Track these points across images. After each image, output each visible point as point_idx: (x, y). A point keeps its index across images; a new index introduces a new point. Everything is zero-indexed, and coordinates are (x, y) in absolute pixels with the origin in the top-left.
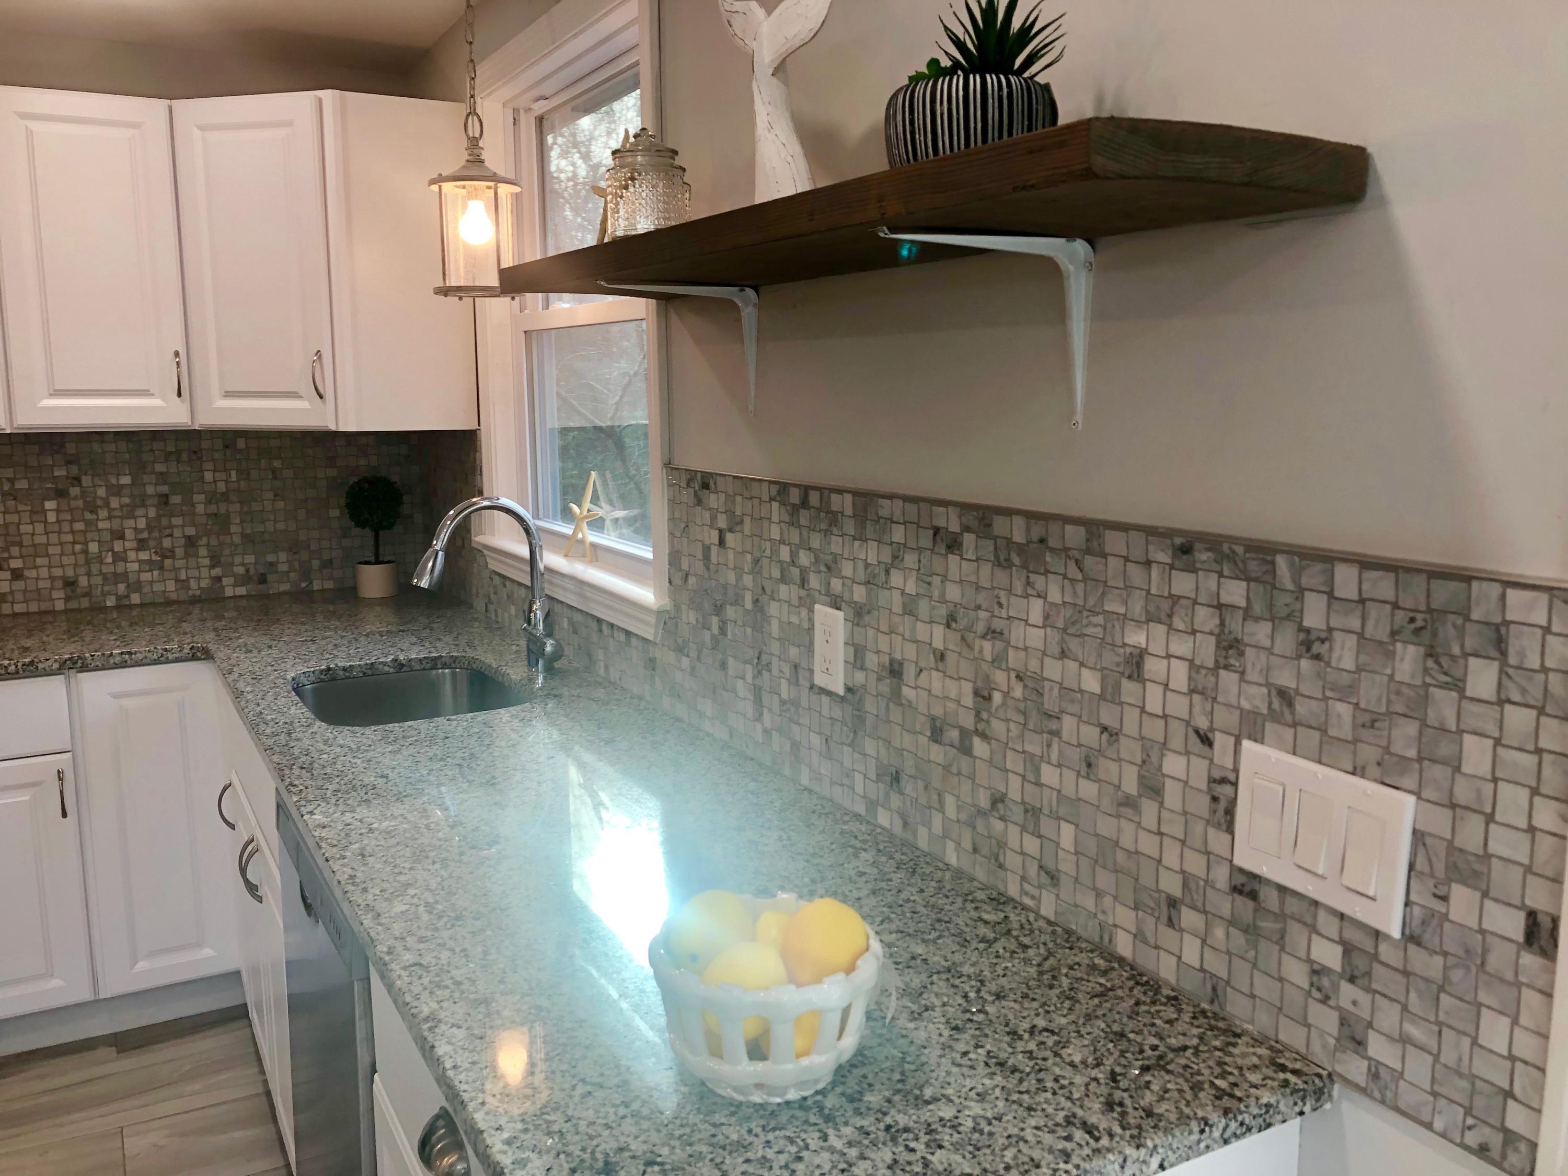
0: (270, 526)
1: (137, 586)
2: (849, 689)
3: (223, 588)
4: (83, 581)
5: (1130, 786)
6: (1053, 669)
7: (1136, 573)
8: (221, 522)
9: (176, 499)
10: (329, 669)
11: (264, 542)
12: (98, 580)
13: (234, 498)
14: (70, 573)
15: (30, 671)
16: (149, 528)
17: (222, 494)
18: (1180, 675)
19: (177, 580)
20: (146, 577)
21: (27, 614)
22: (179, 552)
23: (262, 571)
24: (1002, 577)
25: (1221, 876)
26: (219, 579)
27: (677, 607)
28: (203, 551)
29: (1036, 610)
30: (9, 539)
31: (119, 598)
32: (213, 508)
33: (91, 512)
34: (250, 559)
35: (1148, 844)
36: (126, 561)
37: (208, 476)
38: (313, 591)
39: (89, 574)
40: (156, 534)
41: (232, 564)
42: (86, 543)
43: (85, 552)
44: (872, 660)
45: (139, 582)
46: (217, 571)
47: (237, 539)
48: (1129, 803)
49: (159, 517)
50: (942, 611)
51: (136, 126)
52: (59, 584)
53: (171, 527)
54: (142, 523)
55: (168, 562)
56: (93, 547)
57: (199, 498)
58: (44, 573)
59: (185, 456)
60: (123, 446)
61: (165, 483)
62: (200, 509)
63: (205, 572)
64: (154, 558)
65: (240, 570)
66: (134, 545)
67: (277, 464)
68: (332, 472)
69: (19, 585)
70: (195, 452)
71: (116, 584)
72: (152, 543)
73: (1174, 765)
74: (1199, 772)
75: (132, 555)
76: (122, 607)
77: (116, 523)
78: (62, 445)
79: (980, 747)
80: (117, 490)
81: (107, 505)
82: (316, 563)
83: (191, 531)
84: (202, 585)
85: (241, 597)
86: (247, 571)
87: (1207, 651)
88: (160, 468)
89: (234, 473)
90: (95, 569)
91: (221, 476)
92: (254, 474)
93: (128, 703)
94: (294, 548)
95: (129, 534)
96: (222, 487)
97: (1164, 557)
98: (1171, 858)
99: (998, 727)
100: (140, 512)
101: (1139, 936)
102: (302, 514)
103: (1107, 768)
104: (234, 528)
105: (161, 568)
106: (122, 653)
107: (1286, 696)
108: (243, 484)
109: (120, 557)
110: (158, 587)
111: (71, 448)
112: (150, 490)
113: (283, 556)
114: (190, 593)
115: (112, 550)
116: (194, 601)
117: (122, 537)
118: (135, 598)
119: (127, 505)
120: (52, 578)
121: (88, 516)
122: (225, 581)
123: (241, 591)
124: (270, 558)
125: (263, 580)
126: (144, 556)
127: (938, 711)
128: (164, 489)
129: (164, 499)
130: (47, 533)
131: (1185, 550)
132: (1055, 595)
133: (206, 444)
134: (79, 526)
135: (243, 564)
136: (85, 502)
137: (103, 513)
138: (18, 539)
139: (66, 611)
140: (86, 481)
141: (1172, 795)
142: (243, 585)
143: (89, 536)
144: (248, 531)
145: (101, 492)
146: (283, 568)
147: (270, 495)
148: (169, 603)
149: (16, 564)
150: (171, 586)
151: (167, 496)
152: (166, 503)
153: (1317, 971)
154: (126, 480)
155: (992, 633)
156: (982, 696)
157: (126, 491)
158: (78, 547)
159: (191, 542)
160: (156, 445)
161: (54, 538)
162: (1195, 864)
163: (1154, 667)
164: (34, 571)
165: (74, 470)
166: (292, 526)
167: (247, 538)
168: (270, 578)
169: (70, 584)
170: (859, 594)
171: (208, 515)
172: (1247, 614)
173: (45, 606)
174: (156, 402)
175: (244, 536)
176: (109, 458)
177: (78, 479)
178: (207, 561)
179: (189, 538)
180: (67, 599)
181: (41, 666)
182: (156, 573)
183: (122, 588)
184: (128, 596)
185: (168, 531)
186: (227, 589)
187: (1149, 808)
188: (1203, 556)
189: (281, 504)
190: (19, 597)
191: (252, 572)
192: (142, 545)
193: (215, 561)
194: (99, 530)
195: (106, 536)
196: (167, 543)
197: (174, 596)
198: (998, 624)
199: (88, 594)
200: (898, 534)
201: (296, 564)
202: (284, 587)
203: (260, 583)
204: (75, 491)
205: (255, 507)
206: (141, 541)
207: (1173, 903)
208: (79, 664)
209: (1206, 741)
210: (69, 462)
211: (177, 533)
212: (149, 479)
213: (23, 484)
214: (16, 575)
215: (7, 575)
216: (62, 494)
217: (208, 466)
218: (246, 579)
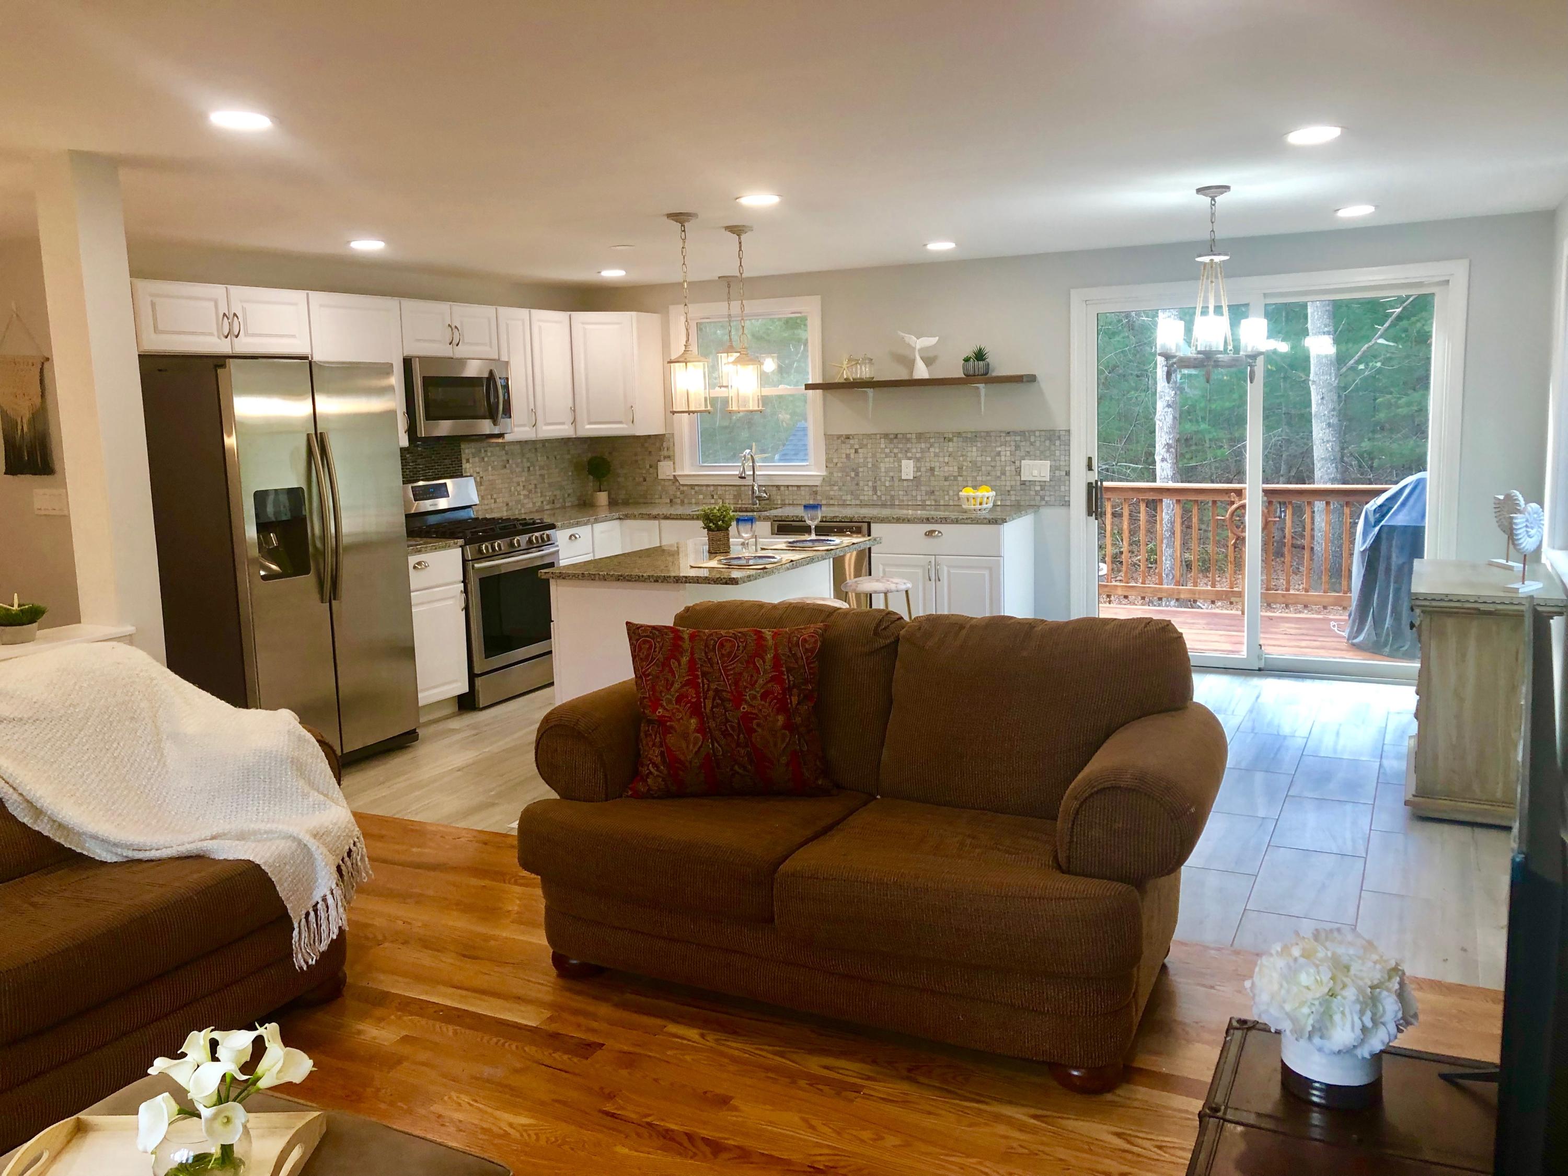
1: (523, 505)
2: (914, 477)
4: (510, 503)
5: (999, 474)
6: (979, 459)
7: (998, 439)
8: (543, 478)
9: (531, 469)
11: (553, 486)
12: (514, 503)
13: (545, 468)
17: (542, 466)
18: (1008, 453)
22: (533, 490)
24: (964, 444)
25: (1018, 483)
26: (542, 502)
27: (831, 473)
28: (539, 490)
29: (974, 449)
32: (540, 472)
34: (550, 493)
35: (1004, 483)
37: (539, 459)
39: (511, 501)
41: (546, 496)
43: (510, 491)
44: (923, 469)
45: (523, 503)
47: (547, 485)
48: (999, 477)
49: (528, 476)
50: (948, 454)
53: (530, 480)
55: (530, 495)
56: (513, 488)
57: (537, 468)
58: (501, 500)
60: (518, 447)
62: (537, 473)
63: (539, 500)
65: (548, 498)
66: (522, 488)
67: (556, 453)
68: (569, 457)
69: (496, 505)
71: (518, 504)
73: (1008, 468)
74: (1013, 468)
75: (522, 492)
79: (960, 478)
82: (566, 495)
83: (535, 482)
84: (539, 505)
87: (1013, 448)
89: (545, 457)
90: (513, 498)
91: (542, 458)
92: (550, 456)
94: (561, 488)
95: (521, 483)
96: (543, 464)
97: (1004, 435)
98: (1008, 483)
99: (964, 473)
100: (523, 474)
101: (1002, 500)
102: (562, 474)
103: (993, 473)
107: (1028, 452)
108: (547, 461)
109: (519, 493)
111: (506, 448)
112: (525, 465)
115: (517, 490)
119: (520, 471)
121: (511, 476)
122: (544, 503)
124: (555, 493)
125: (553, 503)
127: (947, 474)
128: (529, 464)
130: (502, 483)
131: (1009, 433)
132: (979, 445)
134: (509, 480)
135: (549, 496)
141: (1008, 473)
143: (511, 484)
147: (554, 466)
149: (495, 496)
150: (531, 505)
151: (529, 467)
152: (529, 470)
153: (1036, 491)
154: (519, 460)
155: (963, 456)
156: (960, 469)
157: (520, 465)
158: (509, 489)
159: (535, 486)
161: (503, 485)
162: (1013, 483)
163: (1002, 453)
164: (499, 499)
165: (507, 457)
170: (918, 455)
171: (540, 475)
172: (1021, 441)
174: (567, 427)
175: (549, 483)
177: (509, 461)
178: (539, 495)
180: (507, 510)
182: (527, 499)
183: (519, 506)
185: (530, 482)
187: (1003, 477)
188: (1011, 434)
193: (542, 494)
195: (515, 485)
197: (532, 509)
198: (964, 453)
199: (511, 509)
200: (932, 440)
204: (507, 466)
205: (551, 471)
206: (524, 486)
207: (1009, 491)
209: (1014, 463)
210: (506, 454)
211: (532, 483)
212: (525, 460)
213: (496, 463)
214: (495, 502)
215: (493, 501)
216: (505, 467)
217: (539, 455)
218: (548, 503)
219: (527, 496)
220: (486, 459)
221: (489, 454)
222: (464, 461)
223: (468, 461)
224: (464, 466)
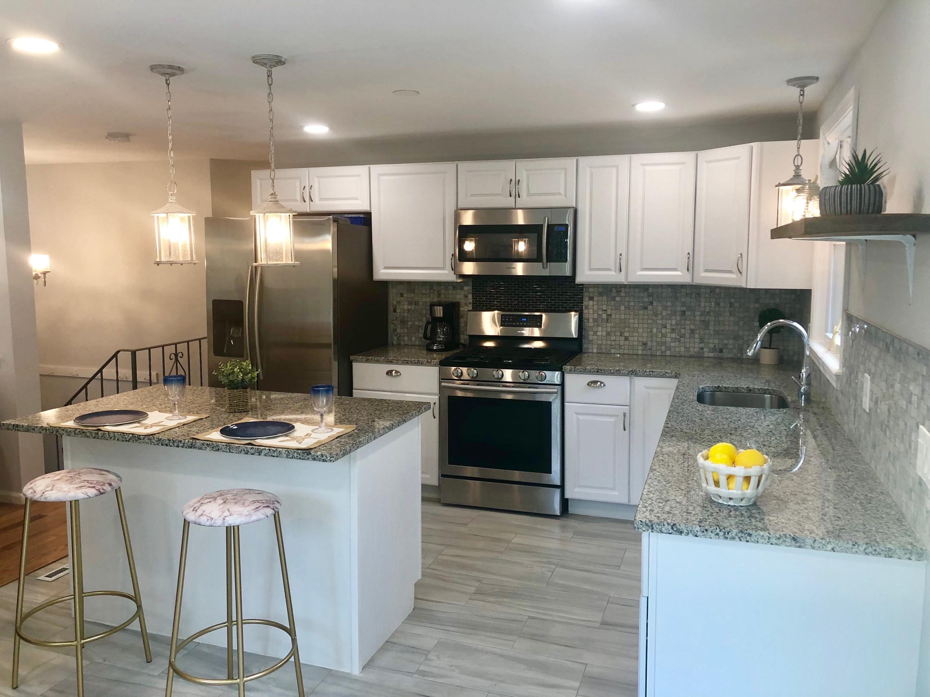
0: (727, 328)
1: (669, 348)
2: (869, 410)
3: (703, 352)
4: (649, 344)
6: (900, 400)
7: (913, 363)
8: (706, 324)
9: (688, 313)
10: (719, 387)
11: (723, 334)
12: (655, 344)
13: (712, 314)
14: (645, 340)
15: (618, 373)
16: (677, 324)
17: (707, 312)
18: (916, 402)
19: (685, 347)
20: (673, 344)
21: (628, 354)
22: (687, 335)
23: (721, 347)
24: (895, 363)
26: (702, 349)
27: (843, 374)
28: (697, 336)
29: (899, 376)
30: (626, 324)
31: (662, 352)
32: (703, 318)
33: (655, 316)
34: (716, 341)
36: (666, 337)
37: (703, 304)
38: (743, 359)
39: (652, 341)
40: (679, 327)
41: (709, 343)
42: (652, 329)
43: (651, 332)
44: (873, 397)
45: (670, 346)
46: (702, 345)
47: (712, 332)
49: (681, 320)
50: (885, 377)
51: (683, 163)
52: (641, 344)
53: (685, 324)
54: (674, 322)
55: (682, 339)
56: (655, 330)
57: (698, 313)
58: (636, 339)
59: (694, 295)
60: (670, 290)
61: (685, 306)
62: (698, 318)
63: (697, 345)
64: (678, 337)
65: (712, 346)
66: (670, 331)
67: (733, 300)
68: (757, 306)
69: (627, 343)
70: (698, 294)
71: (661, 346)
72: (677, 331)
75: (668, 335)
76: (663, 356)
77: (664, 322)
78: (648, 289)
79: (888, 432)
80: (665, 308)
81: (661, 314)
83: (693, 327)
84: (695, 350)
85: (711, 357)
86: (715, 346)
87: (920, 393)
88: (683, 300)
89: (713, 304)
90: (654, 339)
91: (707, 304)
92: (722, 304)
93: (651, 391)
95: (668, 326)
96: (707, 309)
97: (916, 356)
99: (891, 424)
100: (674, 317)
101: (906, 504)
102: (741, 323)
103: (905, 439)
104: (711, 328)
105: (679, 341)
106: (650, 371)
108: (717, 308)
109: (664, 336)
110: (677, 349)
111: (650, 290)
112: (679, 309)
113: (731, 341)
114: (690, 353)
115: (661, 332)
116: (691, 357)
117: (666, 327)
118: (668, 353)
119: (669, 314)
120: (638, 341)
121: (654, 317)
122: (705, 350)
123: (711, 355)
124: (725, 342)
125: (721, 351)
126: (673, 335)
127: (882, 418)
128: (684, 309)
129: (683, 313)
130: (638, 323)
131: (919, 354)
132: (902, 371)
133: (703, 291)
134: (650, 321)
135: (713, 343)
136: (653, 312)
137: (660, 317)
138: (628, 325)
139: (642, 355)
140: (655, 304)
142: (712, 352)
143: (653, 326)
144: (717, 329)
145: (660, 308)
146: (731, 347)
147: (728, 314)
148: (681, 356)
149: (627, 334)
150: (683, 349)
151: (684, 311)
152: (684, 315)
154: (669, 304)
155: (892, 386)
156: (889, 411)
157: (669, 309)
158: (649, 330)
159: (692, 332)
160: (683, 290)
161: (641, 325)
163: (913, 399)
164: (633, 338)
165: (651, 299)
166: (736, 328)
167: (717, 332)
168: (724, 351)
169: (645, 344)
170: (873, 369)
171: (701, 321)
173: (635, 352)
174: (679, 273)
175: (714, 331)
176: (664, 295)
177: (652, 303)
178: (698, 340)
179: (692, 330)
180: (643, 350)
181: (622, 372)
182: (677, 343)
183: (663, 348)
184: (665, 352)
185: (684, 326)
186: (705, 353)
189: (732, 319)
190: (626, 347)
191: (717, 347)
192: (673, 330)
193: (702, 340)
194: (657, 324)
195: (660, 326)
196: (683, 331)
197: (683, 354)
198: (893, 382)
199: (650, 349)
200: (881, 345)
201: (737, 346)
202: (730, 355)
203: (720, 352)
204: (650, 307)
205: (721, 318)
208: (634, 373)
210: (649, 296)
211: (687, 327)
212: (678, 304)
213: (632, 304)
214: (626, 339)
215: (623, 338)
216: (646, 308)
217: (703, 300)
218: (714, 350)
219: (674, 340)
220: (618, 299)
221: (623, 294)
222: (586, 299)
223: (591, 299)
224: (585, 303)
